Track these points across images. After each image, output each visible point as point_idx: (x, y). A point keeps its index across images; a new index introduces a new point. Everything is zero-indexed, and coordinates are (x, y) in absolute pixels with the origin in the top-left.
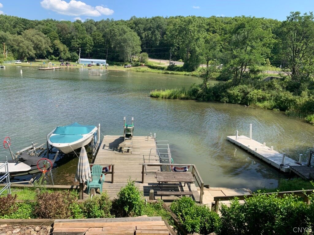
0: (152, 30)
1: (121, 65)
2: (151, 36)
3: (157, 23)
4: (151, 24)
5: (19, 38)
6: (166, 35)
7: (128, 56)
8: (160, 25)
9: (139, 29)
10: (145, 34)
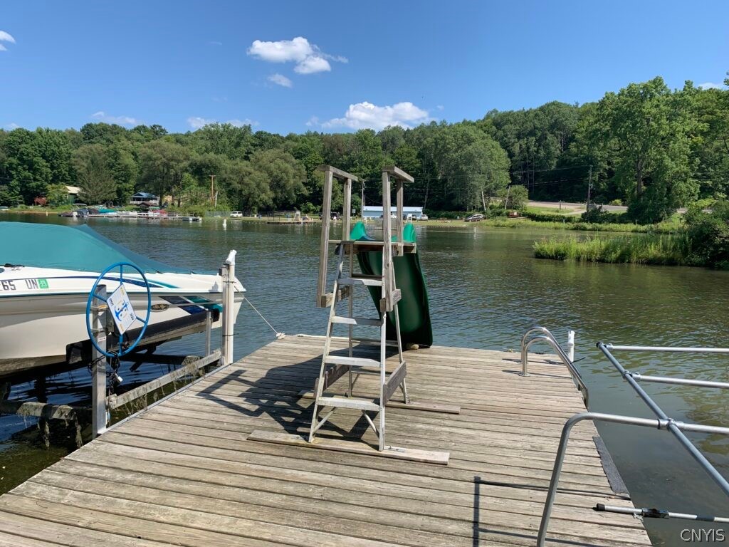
0: (539, 134)
1: (458, 217)
2: (535, 149)
3: (552, 118)
4: (536, 122)
5: (244, 165)
6: (574, 143)
7: (476, 196)
8: (560, 120)
9: (506, 136)
10: (521, 145)
